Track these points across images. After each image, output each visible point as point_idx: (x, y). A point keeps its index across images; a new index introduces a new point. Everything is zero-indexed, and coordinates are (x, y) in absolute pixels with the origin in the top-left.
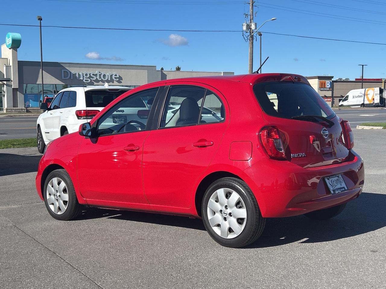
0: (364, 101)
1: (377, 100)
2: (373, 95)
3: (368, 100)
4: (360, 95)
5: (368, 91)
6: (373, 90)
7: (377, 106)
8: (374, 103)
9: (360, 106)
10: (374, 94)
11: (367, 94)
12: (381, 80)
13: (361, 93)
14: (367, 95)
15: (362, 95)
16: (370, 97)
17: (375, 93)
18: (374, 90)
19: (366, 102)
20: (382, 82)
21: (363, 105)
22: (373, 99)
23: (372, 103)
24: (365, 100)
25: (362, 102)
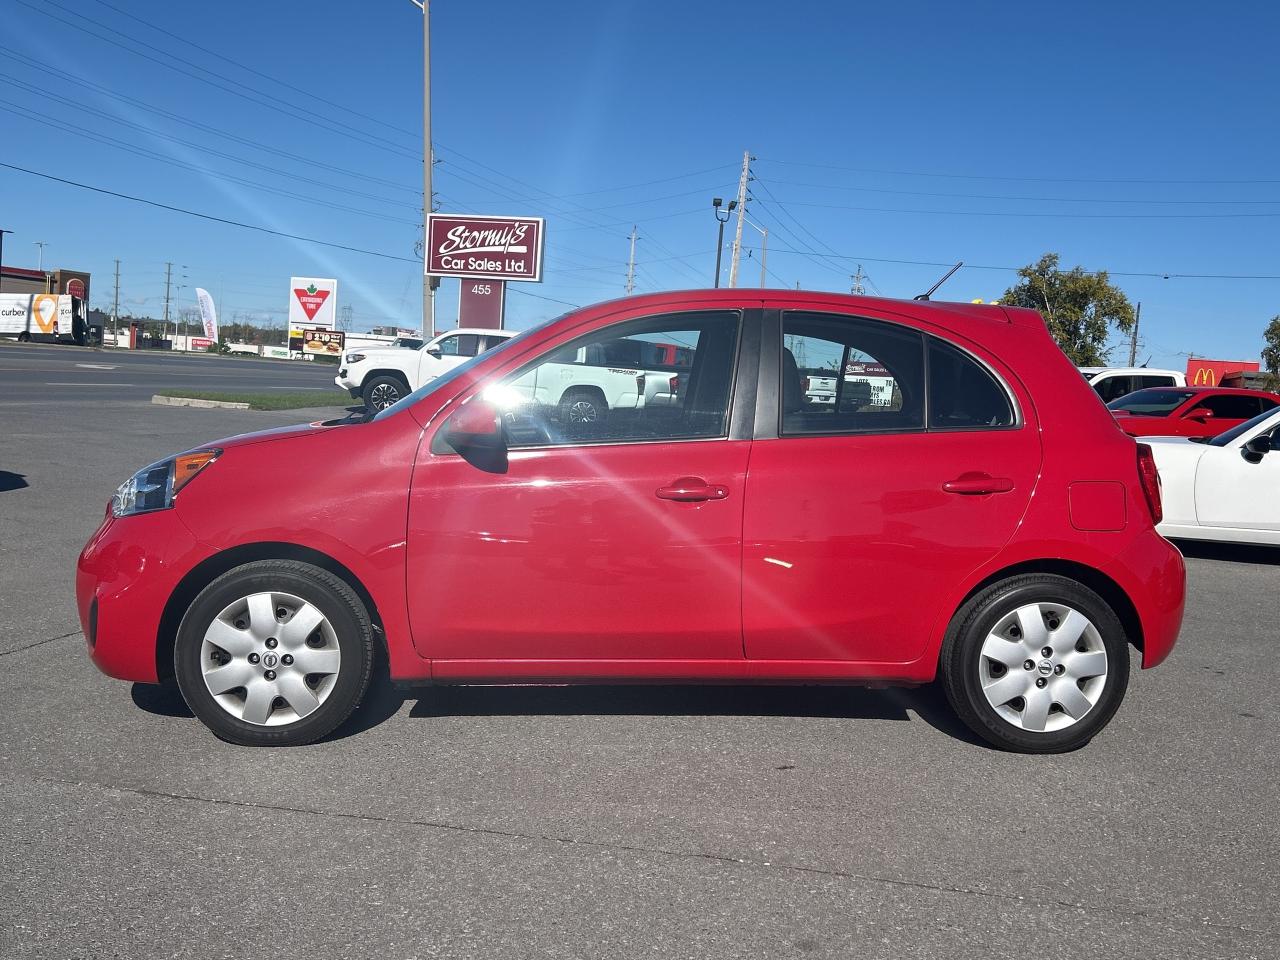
0: (28, 324)
1: (66, 327)
2: (55, 314)
3: (41, 324)
4: (17, 309)
5: (39, 300)
6: (54, 300)
7: (64, 340)
8: (57, 333)
9: (17, 339)
10: (56, 310)
11: (36, 307)
12: (42, 273)
13: (19, 304)
14: (39, 310)
15: (22, 310)
16: (47, 318)
17: (60, 308)
18: (56, 301)
19: (35, 329)
20: (45, 281)
21: (25, 335)
22: (56, 323)
23: (52, 332)
24: (31, 323)
25: (22, 329)
